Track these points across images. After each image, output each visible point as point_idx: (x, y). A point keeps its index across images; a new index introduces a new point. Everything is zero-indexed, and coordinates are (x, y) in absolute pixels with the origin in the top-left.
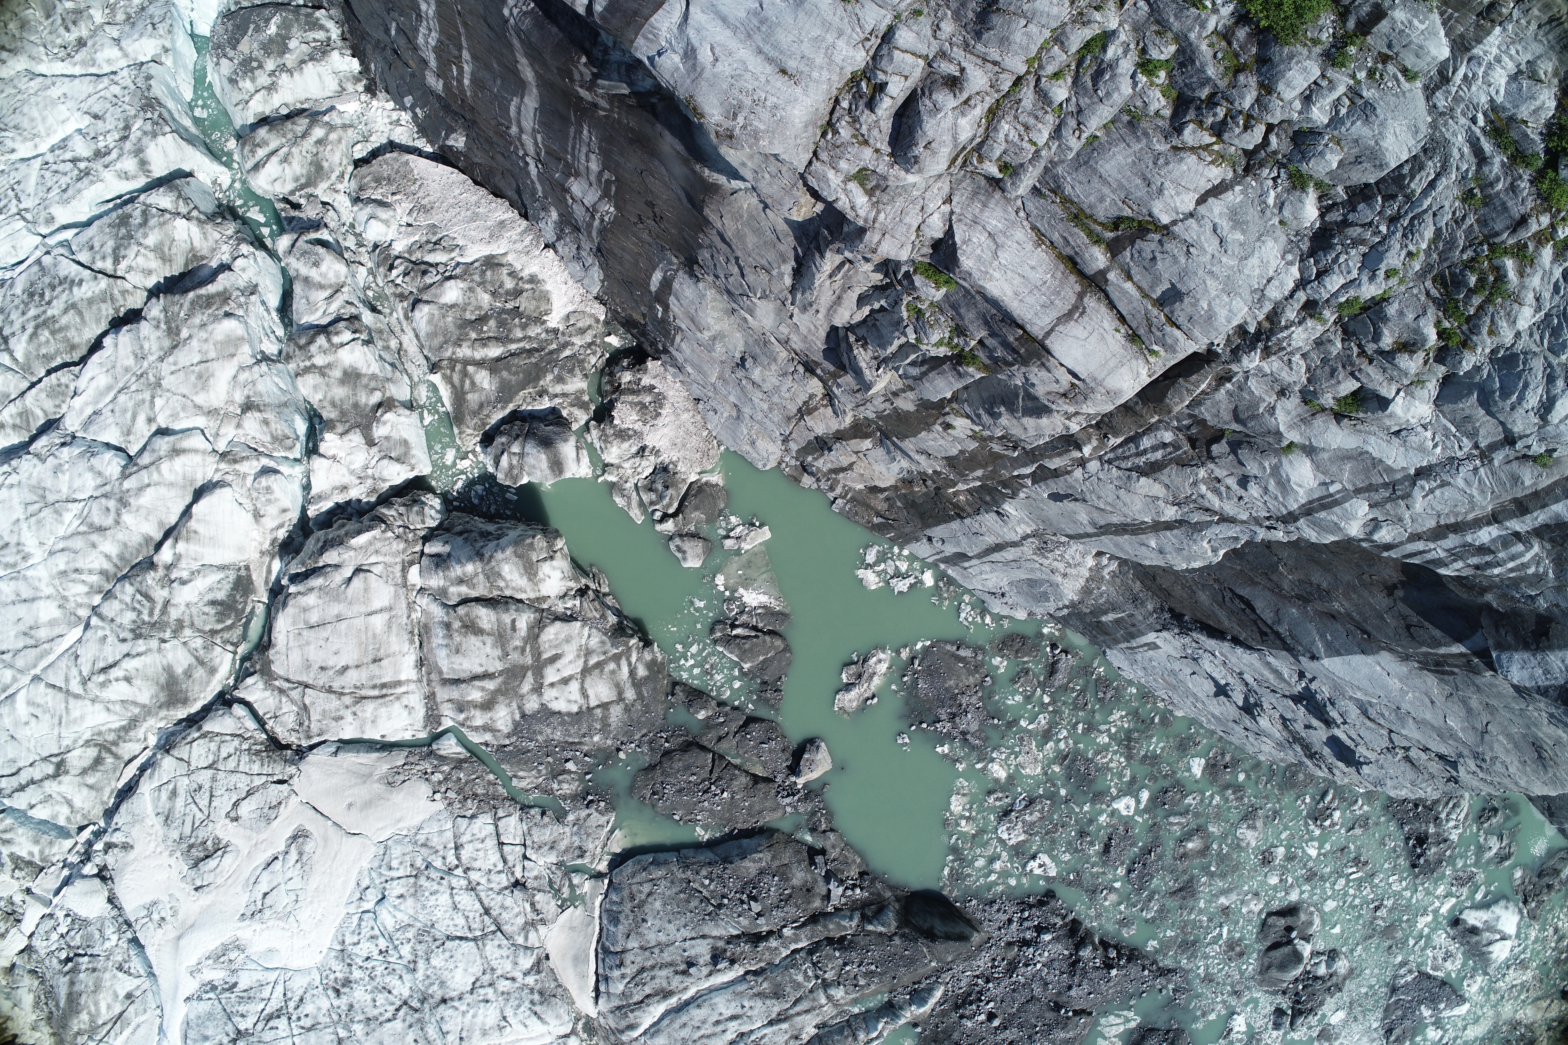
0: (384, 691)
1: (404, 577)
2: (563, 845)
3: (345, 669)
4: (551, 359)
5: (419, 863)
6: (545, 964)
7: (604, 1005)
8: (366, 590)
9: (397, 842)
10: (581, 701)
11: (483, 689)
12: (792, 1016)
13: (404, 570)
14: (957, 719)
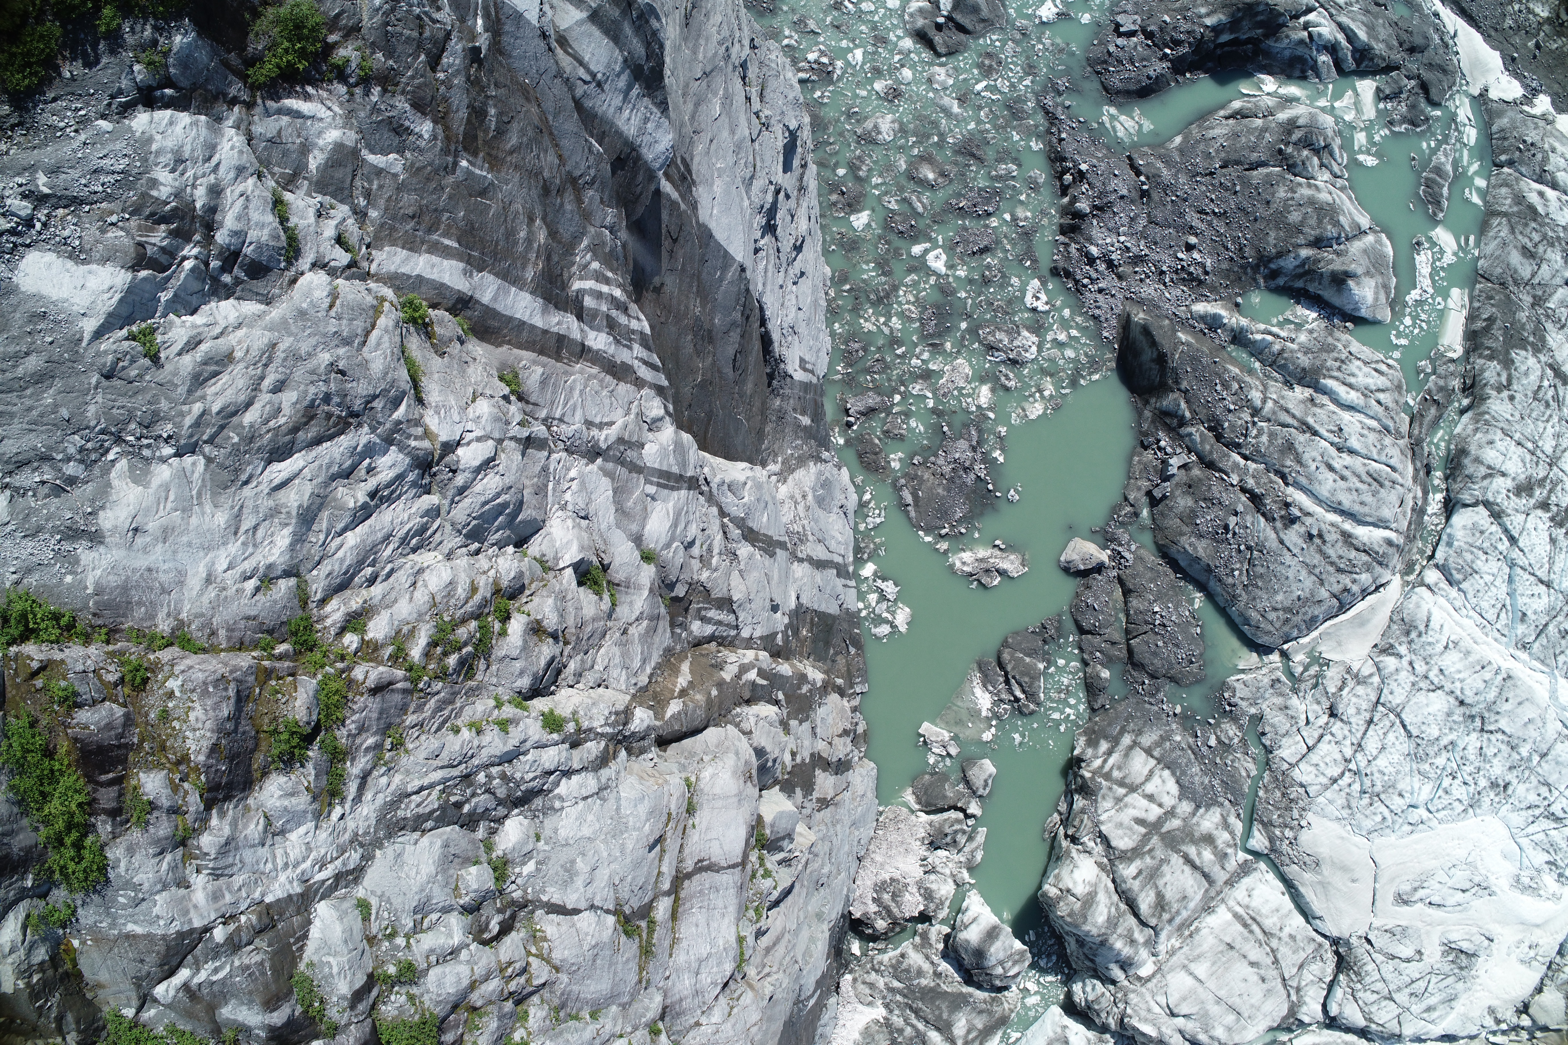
0: (1249, 921)
1: (1153, 975)
2: (1279, 701)
3: (1252, 964)
4: (909, 992)
5: (1366, 800)
6: (1382, 644)
7: (1386, 576)
8: (1184, 999)
9: (1360, 827)
10: (1157, 772)
11: (1199, 854)
12: (1298, 420)
13: (1149, 979)
14: (967, 464)
